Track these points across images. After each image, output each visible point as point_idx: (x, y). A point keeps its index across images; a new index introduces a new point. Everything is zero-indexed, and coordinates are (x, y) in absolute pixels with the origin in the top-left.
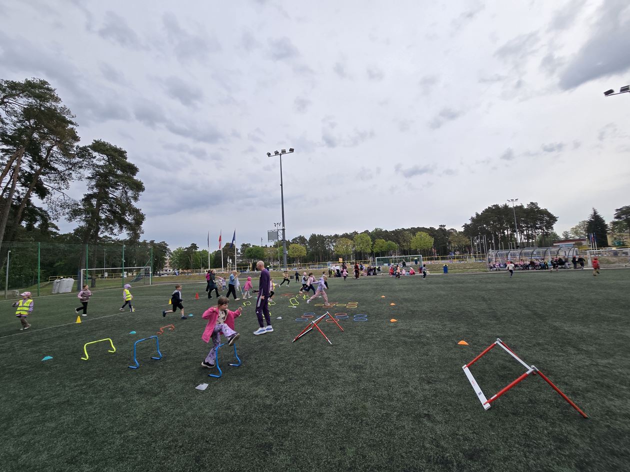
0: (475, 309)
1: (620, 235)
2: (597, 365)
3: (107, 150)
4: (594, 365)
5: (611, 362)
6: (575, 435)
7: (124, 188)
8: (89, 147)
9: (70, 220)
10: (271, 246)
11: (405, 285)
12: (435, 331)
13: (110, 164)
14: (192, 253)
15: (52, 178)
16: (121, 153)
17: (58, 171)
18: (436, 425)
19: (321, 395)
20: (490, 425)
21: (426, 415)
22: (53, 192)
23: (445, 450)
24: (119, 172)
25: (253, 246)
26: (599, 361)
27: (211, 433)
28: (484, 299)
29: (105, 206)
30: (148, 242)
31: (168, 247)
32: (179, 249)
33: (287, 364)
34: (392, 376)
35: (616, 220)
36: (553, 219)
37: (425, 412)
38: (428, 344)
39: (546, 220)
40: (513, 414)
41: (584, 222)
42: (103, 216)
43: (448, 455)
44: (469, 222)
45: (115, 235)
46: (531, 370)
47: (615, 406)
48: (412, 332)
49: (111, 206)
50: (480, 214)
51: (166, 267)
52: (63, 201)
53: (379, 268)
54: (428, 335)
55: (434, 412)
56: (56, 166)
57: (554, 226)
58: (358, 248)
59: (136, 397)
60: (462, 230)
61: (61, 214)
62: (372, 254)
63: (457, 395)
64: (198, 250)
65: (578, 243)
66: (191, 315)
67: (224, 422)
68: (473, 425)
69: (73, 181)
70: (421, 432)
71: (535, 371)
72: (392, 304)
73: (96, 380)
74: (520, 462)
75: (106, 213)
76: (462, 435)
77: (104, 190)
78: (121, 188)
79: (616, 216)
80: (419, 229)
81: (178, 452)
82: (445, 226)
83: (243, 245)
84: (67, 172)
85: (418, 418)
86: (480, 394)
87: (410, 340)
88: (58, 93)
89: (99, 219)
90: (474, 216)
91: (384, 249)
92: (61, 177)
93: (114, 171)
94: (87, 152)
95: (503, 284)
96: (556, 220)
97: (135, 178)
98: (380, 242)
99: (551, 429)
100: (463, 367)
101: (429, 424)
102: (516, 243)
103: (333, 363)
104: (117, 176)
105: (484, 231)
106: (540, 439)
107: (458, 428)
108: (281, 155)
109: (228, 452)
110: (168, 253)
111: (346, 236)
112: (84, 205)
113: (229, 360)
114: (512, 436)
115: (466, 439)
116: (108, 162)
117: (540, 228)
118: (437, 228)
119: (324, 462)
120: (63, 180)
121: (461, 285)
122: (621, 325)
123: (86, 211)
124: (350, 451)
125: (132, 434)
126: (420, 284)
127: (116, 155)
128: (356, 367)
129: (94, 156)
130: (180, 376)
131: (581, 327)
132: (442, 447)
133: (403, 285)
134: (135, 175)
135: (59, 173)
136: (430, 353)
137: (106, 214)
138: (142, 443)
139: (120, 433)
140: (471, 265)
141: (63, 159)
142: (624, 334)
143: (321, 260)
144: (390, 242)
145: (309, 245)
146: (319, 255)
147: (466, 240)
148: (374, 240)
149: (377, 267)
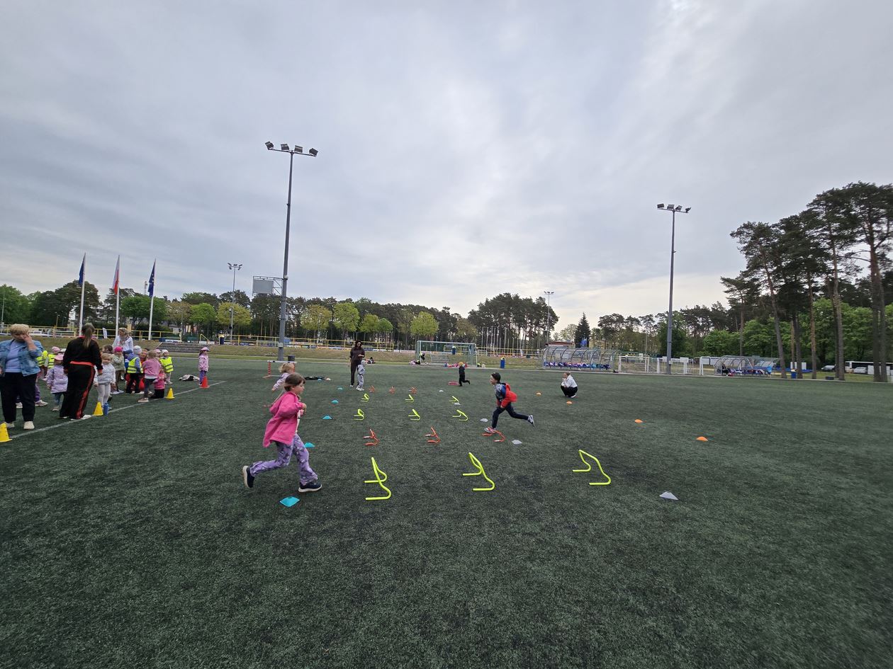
36: (555, 319)
39: (549, 319)
41: (572, 325)
44: (477, 309)
53: (424, 355)
57: (555, 326)
60: (465, 315)
79: (598, 323)
82: (448, 309)
90: (484, 302)
91: (375, 329)
143: (271, 334)
144: (385, 320)
145: (251, 308)
146: (269, 326)
147: (474, 330)
148: (362, 314)
149: (421, 354)
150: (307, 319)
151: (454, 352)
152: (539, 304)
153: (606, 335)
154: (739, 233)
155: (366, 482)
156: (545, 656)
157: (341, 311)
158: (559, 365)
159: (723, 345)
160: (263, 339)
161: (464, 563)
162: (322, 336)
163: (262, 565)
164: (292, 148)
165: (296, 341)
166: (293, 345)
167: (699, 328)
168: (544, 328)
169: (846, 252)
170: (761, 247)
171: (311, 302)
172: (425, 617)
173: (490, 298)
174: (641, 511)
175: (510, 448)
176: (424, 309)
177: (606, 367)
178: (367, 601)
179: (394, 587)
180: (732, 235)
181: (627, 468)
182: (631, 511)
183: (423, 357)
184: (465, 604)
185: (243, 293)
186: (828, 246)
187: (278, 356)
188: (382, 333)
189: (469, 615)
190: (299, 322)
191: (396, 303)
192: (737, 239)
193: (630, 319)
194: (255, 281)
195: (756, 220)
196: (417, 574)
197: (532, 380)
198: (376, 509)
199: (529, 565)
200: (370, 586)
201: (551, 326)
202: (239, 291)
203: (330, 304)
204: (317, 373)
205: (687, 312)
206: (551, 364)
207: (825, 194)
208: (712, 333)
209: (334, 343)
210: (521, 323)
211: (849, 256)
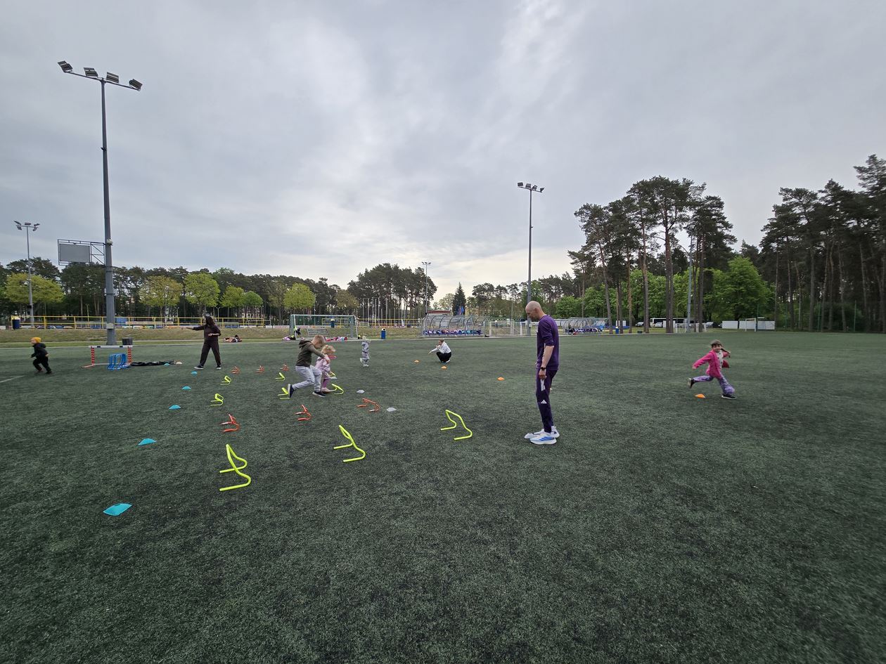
35: (473, 296)
36: (434, 288)
41: (449, 294)
50: (369, 271)
53: (299, 330)
57: (434, 295)
58: (191, 297)
79: (472, 292)
82: (326, 280)
91: (240, 303)
98: (234, 291)
118: (317, 281)
143: (97, 312)
144: (252, 293)
145: (63, 281)
146: (92, 303)
147: (354, 301)
148: (223, 288)
149: (296, 329)
150: (148, 293)
151: (333, 324)
152: (418, 274)
153: (479, 303)
154: (581, 213)
155: (221, 472)
156: (400, 600)
157: (195, 284)
158: (438, 333)
159: (570, 309)
160: (85, 320)
161: (329, 534)
162: (171, 313)
163: (73, 590)
164: (102, 75)
165: (136, 320)
166: (130, 325)
167: (553, 295)
168: (424, 298)
169: (651, 232)
170: (596, 225)
171: (150, 273)
172: (282, 596)
173: (370, 269)
174: (495, 456)
175: (384, 416)
176: (298, 280)
177: (479, 332)
178: (214, 597)
179: (248, 574)
180: (575, 214)
181: (488, 420)
182: (487, 457)
183: (298, 332)
184: (326, 574)
185: (47, 263)
186: (640, 227)
187: (108, 339)
188: (250, 307)
189: (329, 582)
190: (137, 298)
191: (264, 274)
192: (579, 218)
193: (500, 288)
194: (60, 246)
195: (593, 203)
196: (276, 555)
197: (412, 349)
198: (233, 499)
199: (393, 522)
200: (220, 580)
201: (430, 296)
202: (39, 259)
203: (179, 276)
204: (163, 357)
205: (544, 281)
206: (430, 332)
207: (638, 184)
208: (562, 299)
209: (189, 321)
210: (402, 293)
211: (653, 235)
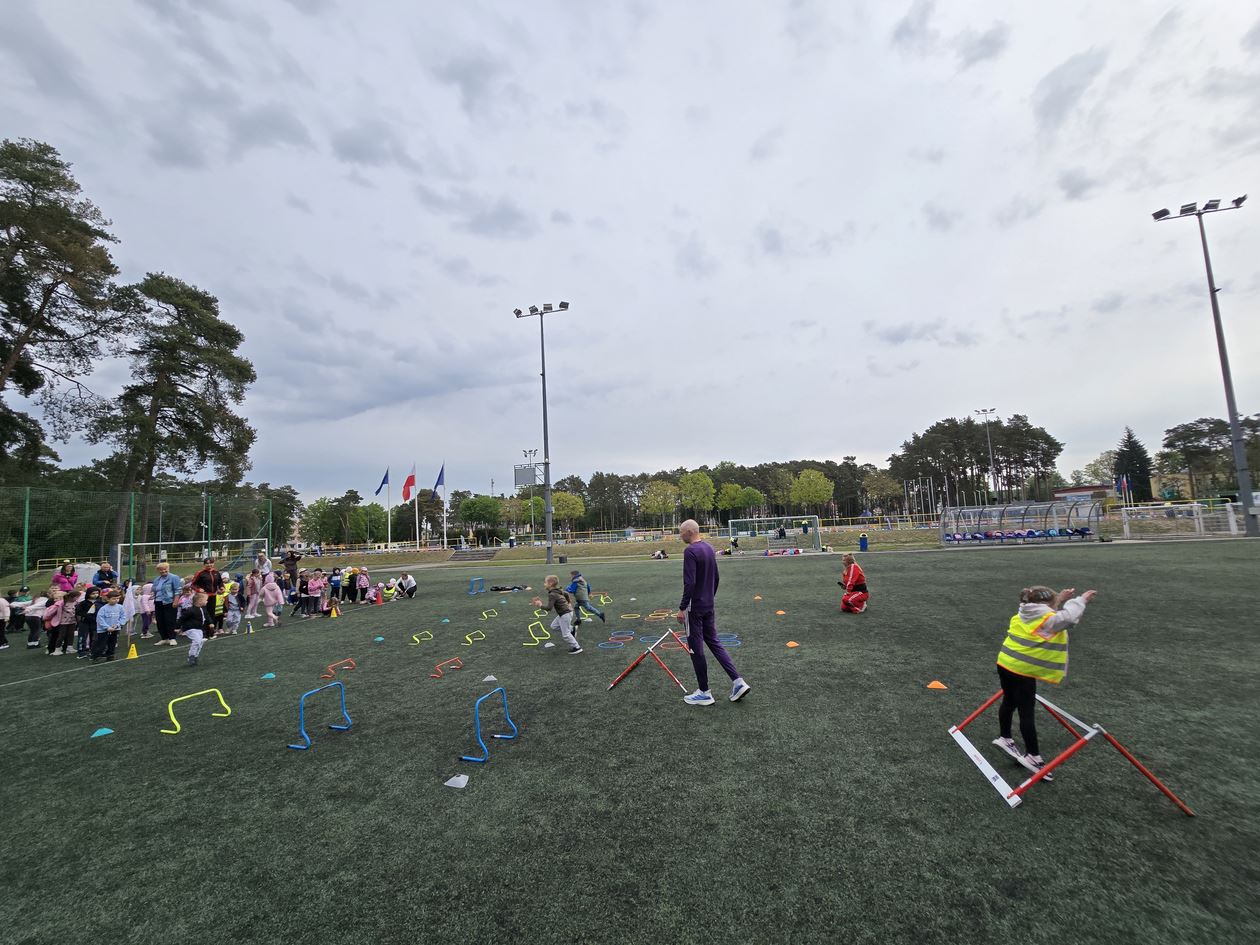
0: (939, 620)
1: (1173, 479)
2: (1186, 721)
3: (177, 295)
4: (1181, 721)
5: (1207, 714)
6: (1180, 847)
7: (211, 374)
8: (137, 287)
9: (93, 440)
10: (512, 497)
11: (792, 574)
12: (877, 663)
13: (182, 324)
14: (349, 509)
15: (54, 352)
16: (207, 303)
17: (68, 336)
18: (932, 838)
19: (697, 788)
20: (1030, 834)
21: (907, 822)
22: (55, 382)
23: (960, 882)
24: (201, 341)
25: (476, 496)
26: (1187, 713)
27: (508, 868)
28: (951, 603)
29: (170, 412)
30: (255, 486)
31: (298, 498)
32: (322, 502)
33: (612, 732)
34: (824, 751)
35: (1167, 450)
36: (1054, 448)
37: (906, 816)
38: (872, 688)
39: (1043, 450)
40: (1064, 813)
41: (1109, 453)
42: (165, 434)
43: (969, 890)
44: (900, 452)
45: (189, 472)
46: (1092, 733)
47: (1235, 794)
48: (834, 665)
49: (182, 411)
50: (921, 435)
51: (293, 538)
52: (79, 400)
53: (736, 541)
54: (867, 672)
55: (920, 814)
56: (62, 325)
57: (1057, 460)
58: (688, 502)
59: (328, 806)
60: (887, 466)
61: (73, 428)
62: (713, 513)
63: (954, 783)
64: (361, 504)
65: (1099, 492)
66: (381, 639)
67: (526, 848)
68: (997, 836)
69: (100, 357)
70: (908, 852)
71: (1100, 733)
72: (781, 612)
73: (227, 774)
74: (1099, 897)
75: (171, 425)
76: (983, 854)
77: (168, 378)
78: (205, 374)
79: (1165, 442)
80: (806, 465)
81: (456, 908)
82: (853, 459)
83: (456, 494)
84: (87, 340)
85: (894, 826)
86: (995, 779)
87: (837, 681)
88: (74, 173)
89: (157, 439)
90: (910, 440)
91: (738, 503)
92: (75, 348)
93: (190, 339)
94: (131, 298)
95: (979, 572)
96: (1061, 450)
97: (236, 353)
98: (732, 489)
99: (1136, 837)
100: (950, 731)
101: (920, 837)
102: (988, 492)
103: (702, 729)
104: (197, 349)
105: (927, 469)
106: (1123, 856)
107: (974, 842)
108: (541, 314)
109: (556, 904)
110: (296, 511)
111: (663, 477)
112: (123, 410)
113: (492, 727)
114: (1072, 852)
115: (992, 861)
116: (178, 319)
117: (1032, 464)
118: (839, 462)
119: (748, 913)
120: (77, 355)
121: (900, 574)
122: (1208, 648)
123: (129, 424)
124: (790, 892)
125: (349, 877)
126: (821, 572)
127: (196, 305)
128: (748, 735)
129: (147, 307)
130: (403, 762)
131: (1140, 653)
132: (955, 877)
133: (787, 574)
134: (236, 348)
135: (70, 340)
136: (882, 706)
137: (171, 429)
138: (377, 895)
139: (323, 876)
140: (910, 534)
141: (80, 312)
142: (1218, 664)
143: (613, 525)
145: (588, 495)
146: (609, 515)
147: (895, 486)
149: (732, 539)
152: (1016, 425)
153: (1188, 463)
157: (689, 485)
158: (975, 538)
160: (602, 533)
164: (541, 309)
165: (641, 531)
168: (1035, 466)
173: (921, 432)
176: (812, 465)
177: (1082, 532)
183: (735, 544)
185: (578, 479)
187: (548, 558)
191: (770, 462)
194: (515, 470)
202: (572, 477)
203: (677, 477)
206: (958, 536)
